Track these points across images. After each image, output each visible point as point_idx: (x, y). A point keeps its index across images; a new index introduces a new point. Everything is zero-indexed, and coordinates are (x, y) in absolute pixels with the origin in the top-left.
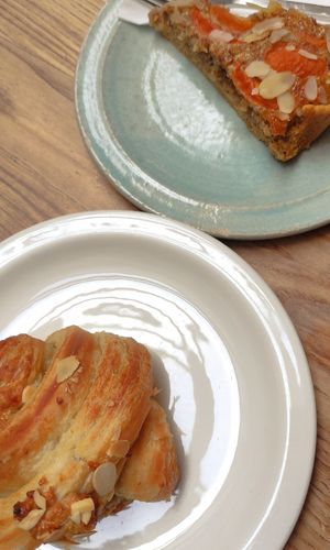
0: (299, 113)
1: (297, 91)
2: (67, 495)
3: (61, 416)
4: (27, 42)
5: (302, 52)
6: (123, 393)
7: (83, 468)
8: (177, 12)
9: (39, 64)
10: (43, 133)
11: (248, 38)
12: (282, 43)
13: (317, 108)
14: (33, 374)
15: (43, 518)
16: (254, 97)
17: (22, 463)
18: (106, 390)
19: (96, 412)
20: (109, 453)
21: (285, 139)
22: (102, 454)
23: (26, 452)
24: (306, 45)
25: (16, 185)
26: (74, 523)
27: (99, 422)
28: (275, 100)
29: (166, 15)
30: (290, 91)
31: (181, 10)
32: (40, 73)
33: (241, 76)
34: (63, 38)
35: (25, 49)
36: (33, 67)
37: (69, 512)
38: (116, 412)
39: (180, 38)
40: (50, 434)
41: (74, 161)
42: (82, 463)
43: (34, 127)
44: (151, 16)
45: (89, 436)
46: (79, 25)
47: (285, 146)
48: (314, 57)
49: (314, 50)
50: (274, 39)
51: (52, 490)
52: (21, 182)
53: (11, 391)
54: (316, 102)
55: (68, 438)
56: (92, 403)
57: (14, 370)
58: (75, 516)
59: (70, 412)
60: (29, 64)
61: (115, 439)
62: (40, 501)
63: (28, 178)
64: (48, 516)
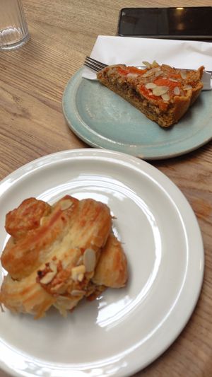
0: (172, 102)
1: (171, 92)
2: (68, 265)
3: (64, 228)
4: (37, 91)
5: (170, 79)
6: (97, 215)
7: (77, 251)
8: (111, 69)
9: (43, 99)
10: (45, 125)
11: (145, 76)
12: (160, 77)
13: (181, 98)
14: (46, 212)
15: (55, 277)
16: (150, 97)
17: (41, 252)
18: (88, 214)
19: (83, 223)
20: (92, 243)
21: (167, 114)
22: (88, 244)
23: (44, 244)
24: (172, 77)
25: (31, 146)
26: (74, 281)
27: (85, 228)
28: (160, 97)
29: (105, 73)
30: (167, 93)
31: (113, 68)
32: (44, 102)
33: (143, 89)
34: (55, 89)
35: (36, 93)
36: (40, 100)
37: (70, 274)
38: (94, 223)
39: (113, 80)
40: (57, 237)
41: (61, 136)
42: (77, 249)
43: (40, 123)
44: (98, 75)
45: (80, 235)
46: (62, 84)
47: (167, 118)
48: (176, 81)
49: (176, 79)
50: (157, 75)
51: (60, 262)
52: (34, 145)
53: (34, 218)
54: (180, 96)
55: (67, 238)
56: (81, 220)
57: (36, 209)
58: (74, 276)
59: (68, 226)
60: (39, 99)
61: (95, 235)
62: (53, 267)
63: (37, 143)
64: (58, 276)
